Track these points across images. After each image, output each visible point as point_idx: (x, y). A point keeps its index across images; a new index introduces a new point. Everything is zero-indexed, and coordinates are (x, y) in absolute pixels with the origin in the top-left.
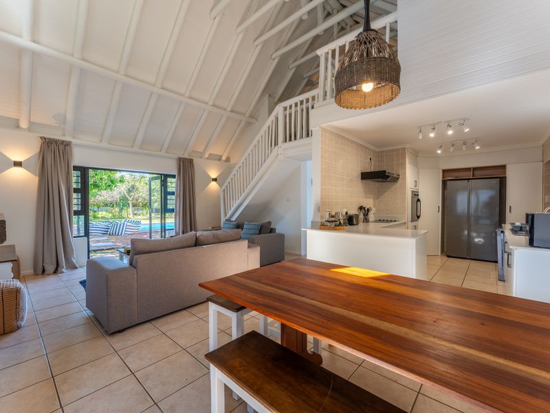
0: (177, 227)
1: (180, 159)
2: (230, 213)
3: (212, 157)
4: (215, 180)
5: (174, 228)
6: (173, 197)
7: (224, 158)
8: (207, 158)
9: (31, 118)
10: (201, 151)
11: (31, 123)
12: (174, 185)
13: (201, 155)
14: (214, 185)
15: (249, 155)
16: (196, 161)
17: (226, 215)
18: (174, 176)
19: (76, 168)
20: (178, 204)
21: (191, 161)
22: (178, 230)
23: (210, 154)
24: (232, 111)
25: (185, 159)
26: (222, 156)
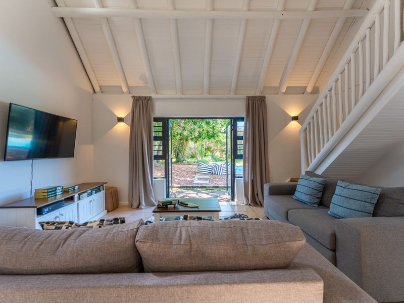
0: (247, 176)
1: (248, 98)
2: (314, 162)
3: (291, 91)
4: (295, 118)
5: (242, 176)
6: (242, 142)
7: (309, 90)
8: (285, 93)
9: (128, 83)
10: (277, 85)
11: (128, 87)
12: (243, 129)
13: (277, 90)
14: (294, 126)
15: (349, 62)
16: (270, 99)
17: (308, 165)
18: (242, 119)
19: (156, 120)
20: (247, 150)
21: (262, 99)
22: (247, 179)
23: (288, 87)
24: (316, 9)
25: (254, 97)
26: (306, 88)
